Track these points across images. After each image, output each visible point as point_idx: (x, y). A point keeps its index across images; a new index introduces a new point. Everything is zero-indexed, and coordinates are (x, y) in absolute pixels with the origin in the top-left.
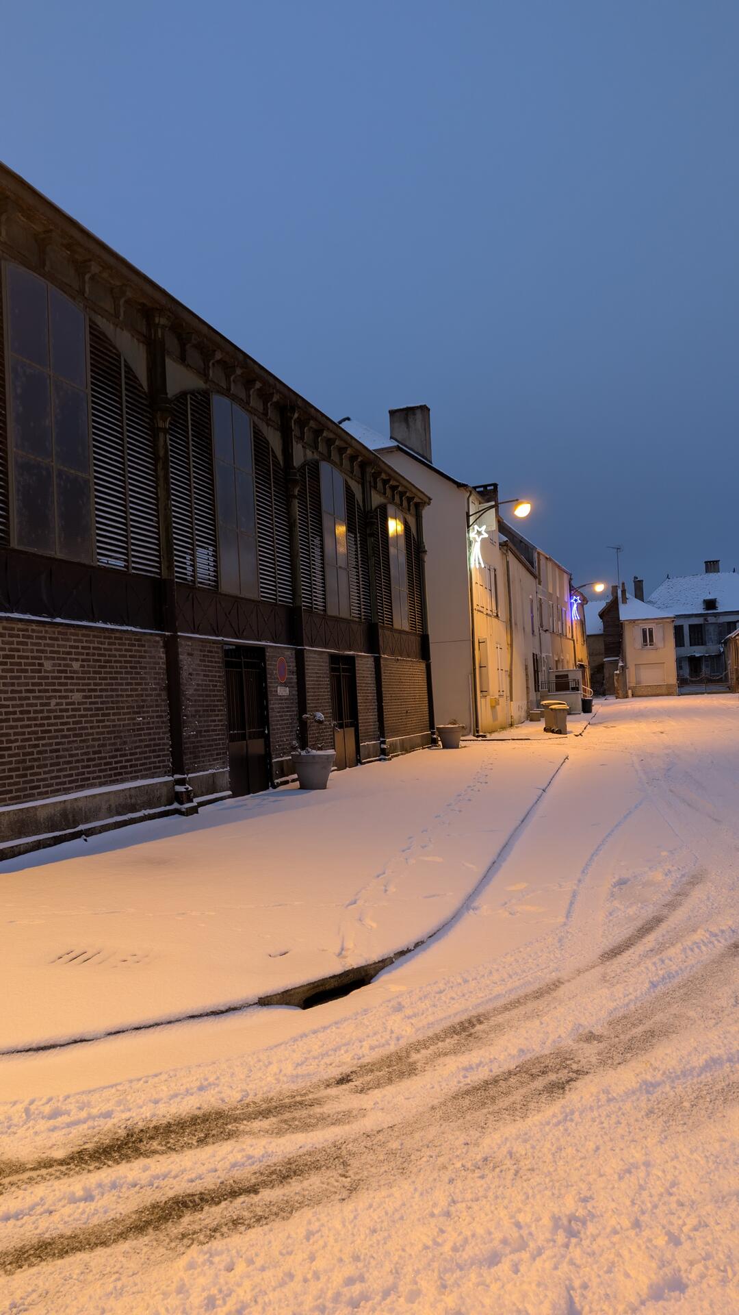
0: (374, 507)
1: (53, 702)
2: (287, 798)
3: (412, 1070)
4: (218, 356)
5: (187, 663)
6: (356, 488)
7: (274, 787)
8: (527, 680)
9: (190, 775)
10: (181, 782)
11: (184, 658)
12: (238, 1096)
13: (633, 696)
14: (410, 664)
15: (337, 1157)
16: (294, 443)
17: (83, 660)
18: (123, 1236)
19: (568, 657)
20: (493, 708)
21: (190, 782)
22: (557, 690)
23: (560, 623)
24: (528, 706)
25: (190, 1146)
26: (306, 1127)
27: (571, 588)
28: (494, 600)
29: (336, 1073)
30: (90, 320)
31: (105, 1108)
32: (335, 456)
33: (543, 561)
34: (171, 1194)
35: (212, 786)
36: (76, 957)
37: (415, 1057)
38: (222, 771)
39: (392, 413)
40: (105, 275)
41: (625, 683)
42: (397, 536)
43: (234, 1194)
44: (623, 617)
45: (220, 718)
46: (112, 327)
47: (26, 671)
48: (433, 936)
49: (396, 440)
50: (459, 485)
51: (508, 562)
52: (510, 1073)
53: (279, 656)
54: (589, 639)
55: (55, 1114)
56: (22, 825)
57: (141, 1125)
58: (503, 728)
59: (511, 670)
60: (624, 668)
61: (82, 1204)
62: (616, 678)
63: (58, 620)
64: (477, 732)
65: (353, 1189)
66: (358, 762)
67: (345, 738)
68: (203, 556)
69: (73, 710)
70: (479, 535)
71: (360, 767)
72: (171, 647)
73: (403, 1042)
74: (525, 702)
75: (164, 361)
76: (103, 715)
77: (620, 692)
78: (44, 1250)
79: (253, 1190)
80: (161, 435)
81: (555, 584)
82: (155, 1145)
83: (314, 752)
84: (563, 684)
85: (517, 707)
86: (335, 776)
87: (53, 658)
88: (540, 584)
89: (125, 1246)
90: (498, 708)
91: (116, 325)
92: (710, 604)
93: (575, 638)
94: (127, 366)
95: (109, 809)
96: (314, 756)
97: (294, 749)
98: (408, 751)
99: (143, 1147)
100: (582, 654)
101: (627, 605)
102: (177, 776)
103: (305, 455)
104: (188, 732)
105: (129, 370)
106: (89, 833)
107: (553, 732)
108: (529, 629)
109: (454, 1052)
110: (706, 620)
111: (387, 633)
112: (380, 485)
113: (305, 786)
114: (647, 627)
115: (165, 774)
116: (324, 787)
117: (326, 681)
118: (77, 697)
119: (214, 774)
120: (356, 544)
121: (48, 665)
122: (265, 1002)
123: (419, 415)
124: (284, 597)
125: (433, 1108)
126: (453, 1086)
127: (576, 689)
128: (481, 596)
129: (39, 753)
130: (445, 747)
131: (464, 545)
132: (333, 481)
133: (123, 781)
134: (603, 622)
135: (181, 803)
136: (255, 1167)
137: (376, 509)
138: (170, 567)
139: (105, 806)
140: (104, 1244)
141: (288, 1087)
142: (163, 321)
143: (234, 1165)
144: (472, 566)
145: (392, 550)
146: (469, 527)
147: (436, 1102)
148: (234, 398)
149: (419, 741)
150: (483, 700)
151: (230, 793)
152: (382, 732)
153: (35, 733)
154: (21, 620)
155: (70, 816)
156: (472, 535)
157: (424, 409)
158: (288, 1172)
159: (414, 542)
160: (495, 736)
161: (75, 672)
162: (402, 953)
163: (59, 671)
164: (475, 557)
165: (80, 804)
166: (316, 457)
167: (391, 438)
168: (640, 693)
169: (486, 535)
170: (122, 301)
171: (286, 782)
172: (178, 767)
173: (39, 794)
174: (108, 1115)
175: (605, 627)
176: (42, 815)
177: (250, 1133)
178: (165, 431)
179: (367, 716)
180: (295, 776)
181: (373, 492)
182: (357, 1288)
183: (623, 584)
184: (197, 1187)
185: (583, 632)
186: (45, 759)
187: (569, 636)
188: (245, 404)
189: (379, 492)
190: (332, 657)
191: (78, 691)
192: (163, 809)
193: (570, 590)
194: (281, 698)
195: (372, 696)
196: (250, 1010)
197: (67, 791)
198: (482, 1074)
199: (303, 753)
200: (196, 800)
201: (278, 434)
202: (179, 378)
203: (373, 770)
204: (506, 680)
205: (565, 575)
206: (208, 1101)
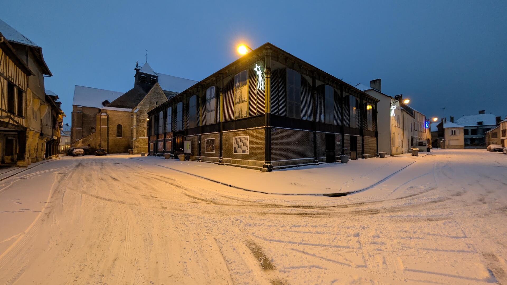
0: (363, 104)
1: (293, 143)
2: (338, 164)
3: (347, 207)
4: (327, 77)
5: (318, 137)
6: (359, 100)
7: (336, 162)
8: (408, 143)
9: (318, 158)
10: (316, 159)
11: (317, 136)
12: (316, 205)
13: (447, 148)
14: (372, 138)
15: (329, 214)
16: (343, 92)
17: (298, 136)
18: (295, 215)
19: (423, 137)
20: (396, 149)
21: (318, 159)
22: (419, 145)
23: (421, 129)
24: (408, 149)
25: (306, 208)
26: (325, 210)
27: (426, 119)
28: (398, 123)
29: (333, 205)
30: (302, 76)
31: (295, 202)
32: (353, 94)
33: (416, 113)
34: (303, 212)
35: (322, 160)
36: (293, 184)
37: (348, 206)
38: (324, 158)
39: (371, 81)
40: (304, 67)
41: (444, 145)
42: (370, 109)
43: (311, 214)
44: (444, 127)
45: (324, 147)
46: (305, 76)
47: (288, 138)
48: (361, 191)
49: (372, 87)
50: (388, 97)
51: (403, 114)
52: (365, 210)
53: (338, 136)
54: (432, 133)
55: (288, 201)
56: (287, 163)
57: (300, 205)
58: (399, 154)
59: (403, 140)
60: (444, 141)
61: (290, 211)
62: (441, 143)
63: (294, 129)
64: (391, 154)
65: (330, 217)
66: (356, 158)
67: (353, 154)
68: (322, 116)
69: (296, 145)
70: (393, 108)
71: (357, 160)
72: (315, 134)
73: (347, 204)
74: (408, 148)
75: (315, 80)
76: (302, 146)
77: (442, 147)
78: (285, 214)
79: (315, 214)
80: (314, 95)
81: (420, 118)
82: (302, 207)
83: (345, 156)
84: (421, 144)
85: (405, 148)
86: (350, 161)
87: (293, 136)
88: (415, 119)
89: (295, 216)
90: (398, 149)
91: (306, 75)
92: (480, 123)
93: (426, 132)
94: (308, 82)
95: (302, 162)
96: (345, 157)
97: (340, 155)
98: (370, 157)
99: (300, 207)
100: (429, 136)
101: (446, 124)
102: (315, 158)
103: (346, 94)
104: (318, 150)
105: (308, 83)
106: (298, 166)
107: (414, 156)
108: (410, 130)
109: (356, 206)
110: (478, 128)
111: (366, 131)
112: (365, 98)
113: (342, 162)
114: (453, 130)
115: (313, 157)
116: (347, 163)
117: (349, 141)
118: (297, 142)
119: (322, 158)
120: (358, 112)
121: (292, 137)
122: (324, 195)
123: (378, 81)
124: (340, 123)
125: (348, 212)
126: (353, 210)
127: (425, 145)
128: (394, 122)
129: (290, 152)
130: (381, 157)
131: (389, 111)
132: (352, 100)
133: (305, 158)
134: (438, 128)
135: (316, 163)
136: (316, 212)
137: (364, 104)
138: (315, 119)
139: (301, 162)
140: (293, 215)
141: (324, 206)
142: (316, 73)
143: (312, 211)
144: (391, 115)
145: (368, 113)
146: (391, 106)
147: (349, 211)
148: (330, 85)
149: (374, 155)
150: (393, 147)
151: (326, 162)
152: (363, 153)
153: (290, 148)
154: (288, 129)
155: (295, 163)
156: (392, 108)
157: (380, 80)
158: (321, 214)
159: (374, 111)
160: (396, 156)
161: (297, 138)
162: (353, 192)
163: (294, 138)
164: (393, 114)
165: (296, 161)
166: (349, 94)
167: (370, 87)
168: (449, 148)
169: (396, 108)
170: (307, 71)
171: (339, 161)
172: (315, 156)
173: (290, 158)
174: (296, 203)
175: (439, 130)
176: (290, 162)
177: (316, 209)
178: (315, 94)
179: (359, 149)
180: (340, 160)
181: (363, 100)
182: (325, 225)
183: (445, 118)
184: (307, 212)
185: (430, 131)
186: (291, 153)
187: (424, 132)
188: (332, 86)
189: (365, 100)
190: (351, 136)
191: (297, 141)
192: (312, 164)
193: (425, 120)
194: (338, 144)
195: (361, 145)
196: (321, 196)
197: (295, 159)
198: (360, 210)
199: (342, 156)
200: (319, 163)
201: (340, 91)
202: (318, 83)
203: (360, 161)
204: (401, 143)
205: (424, 116)
206: (311, 205)
